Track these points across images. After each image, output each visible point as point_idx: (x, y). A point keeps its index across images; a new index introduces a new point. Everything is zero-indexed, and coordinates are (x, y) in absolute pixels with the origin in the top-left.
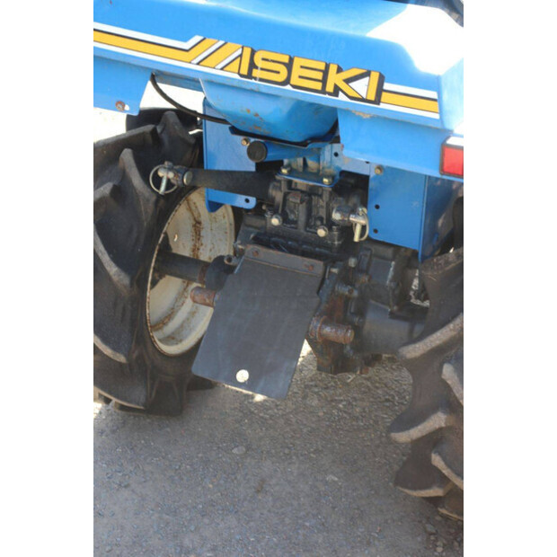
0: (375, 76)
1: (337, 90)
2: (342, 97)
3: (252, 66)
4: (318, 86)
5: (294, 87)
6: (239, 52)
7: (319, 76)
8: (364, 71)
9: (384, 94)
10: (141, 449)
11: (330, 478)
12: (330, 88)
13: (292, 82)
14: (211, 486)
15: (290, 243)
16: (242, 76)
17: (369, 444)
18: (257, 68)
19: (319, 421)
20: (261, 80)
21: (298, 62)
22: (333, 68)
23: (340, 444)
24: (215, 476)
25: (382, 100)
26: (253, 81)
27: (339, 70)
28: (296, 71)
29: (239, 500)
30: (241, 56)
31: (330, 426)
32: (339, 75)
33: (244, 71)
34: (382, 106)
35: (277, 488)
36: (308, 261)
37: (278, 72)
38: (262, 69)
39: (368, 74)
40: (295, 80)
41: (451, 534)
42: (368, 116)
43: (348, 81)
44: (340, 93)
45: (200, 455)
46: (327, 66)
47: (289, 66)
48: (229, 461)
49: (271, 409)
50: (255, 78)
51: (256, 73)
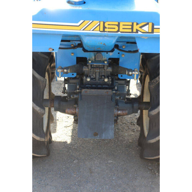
0: (150, 24)
1: (137, 31)
2: (139, 33)
3: (104, 27)
4: (130, 31)
5: (121, 32)
6: (99, 23)
7: (130, 27)
8: (146, 23)
9: (155, 30)
10: (43, 171)
11: (109, 161)
12: (135, 31)
13: (120, 31)
14: (75, 176)
15: (93, 86)
16: (101, 32)
17: (113, 147)
18: (106, 28)
19: (92, 144)
20: (108, 32)
21: (121, 24)
22: (135, 24)
23: (105, 150)
24: (74, 172)
25: (154, 32)
26: (106, 33)
27: (137, 24)
28: (121, 27)
29: (87, 177)
30: (99, 25)
31: (97, 145)
32: (137, 26)
33: (102, 29)
34: (155, 33)
35: (96, 170)
36: (105, 91)
37: (115, 28)
38: (108, 28)
39: (148, 24)
40: (121, 30)
41: (156, 168)
42: (147, 38)
43: (141, 27)
44: (139, 32)
45: (64, 167)
46: (133, 24)
47: (118, 25)
48: (74, 166)
49: (75, 145)
50: (106, 32)
51: (106, 30)
